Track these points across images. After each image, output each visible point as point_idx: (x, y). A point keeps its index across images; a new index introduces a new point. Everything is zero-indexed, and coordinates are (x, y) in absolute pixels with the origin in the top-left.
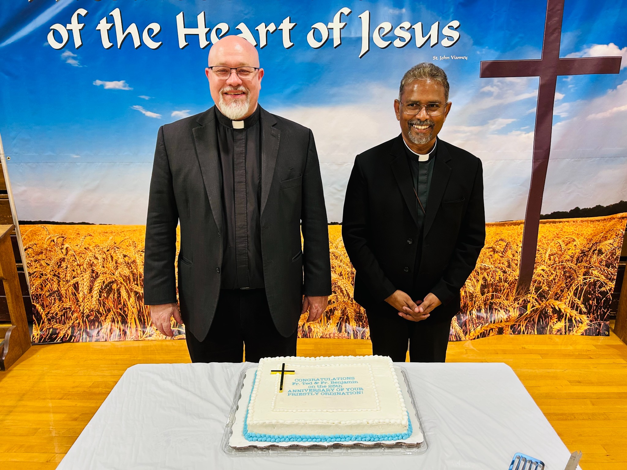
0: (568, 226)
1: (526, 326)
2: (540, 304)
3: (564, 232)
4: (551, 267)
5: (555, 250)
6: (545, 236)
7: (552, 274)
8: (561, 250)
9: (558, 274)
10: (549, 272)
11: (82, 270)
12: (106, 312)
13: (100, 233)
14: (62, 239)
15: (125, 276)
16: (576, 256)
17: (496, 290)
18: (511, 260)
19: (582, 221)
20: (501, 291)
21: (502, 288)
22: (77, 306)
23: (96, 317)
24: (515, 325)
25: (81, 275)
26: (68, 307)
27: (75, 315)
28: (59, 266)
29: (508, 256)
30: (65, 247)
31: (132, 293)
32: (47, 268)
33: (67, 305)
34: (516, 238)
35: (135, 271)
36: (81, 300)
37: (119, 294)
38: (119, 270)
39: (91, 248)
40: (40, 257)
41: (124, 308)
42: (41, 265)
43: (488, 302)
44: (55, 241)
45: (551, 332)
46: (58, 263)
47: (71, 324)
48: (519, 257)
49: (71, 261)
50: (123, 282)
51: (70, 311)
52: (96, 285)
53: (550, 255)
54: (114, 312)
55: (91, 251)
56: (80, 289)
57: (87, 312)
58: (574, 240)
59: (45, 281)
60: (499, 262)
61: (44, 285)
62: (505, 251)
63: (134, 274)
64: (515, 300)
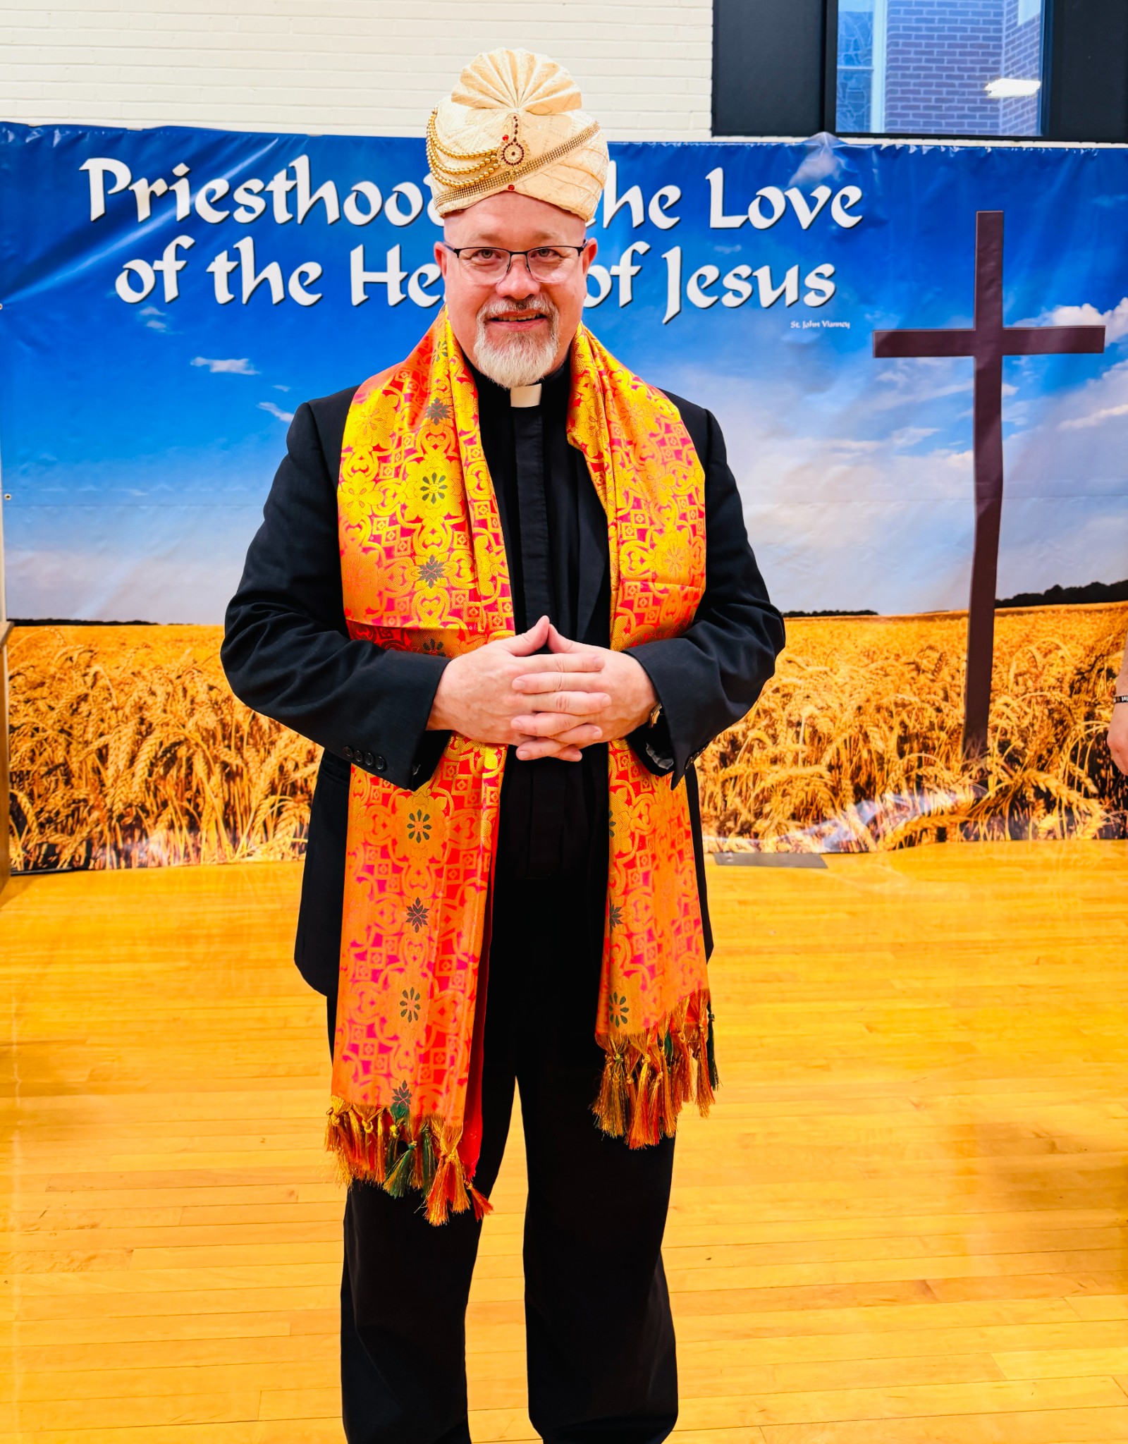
0: (1043, 620)
1: (989, 824)
2: (1011, 777)
3: (1039, 631)
4: (1021, 698)
5: (1024, 666)
6: (1006, 639)
7: (1026, 713)
8: (1036, 667)
9: (1037, 714)
10: (1018, 710)
11: (120, 718)
12: (158, 808)
13: (167, 642)
14: (90, 654)
15: (206, 730)
16: (1067, 679)
17: (926, 748)
18: (948, 686)
19: (1069, 611)
20: (934, 748)
21: (936, 742)
22: (101, 796)
23: (138, 818)
24: (966, 822)
25: (117, 730)
26: (82, 797)
27: (96, 814)
28: (75, 712)
29: (943, 680)
30: (92, 671)
31: (218, 765)
32: (48, 716)
33: (80, 794)
34: (956, 643)
35: (228, 718)
36: (109, 782)
37: (190, 768)
38: (197, 716)
39: (145, 672)
40: (37, 693)
41: (196, 797)
42: (37, 710)
43: (913, 774)
44: (75, 659)
45: (1035, 835)
46: (72, 706)
47: (85, 834)
48: (962, 680)
49: (100, 699)
50: (201, 743)
51: (86, 806)
52: (146, 751)
53: (1016, 676)
54: (175, 808)
55: (144, 678)
56: (111, 759)
57: (119, 808)
58: (1058, 648)
59: (42, 744)
60: (927, 690)
61: (37, 753)
62: (937, 670)
63: (224, 725)
64: (965, 768)
